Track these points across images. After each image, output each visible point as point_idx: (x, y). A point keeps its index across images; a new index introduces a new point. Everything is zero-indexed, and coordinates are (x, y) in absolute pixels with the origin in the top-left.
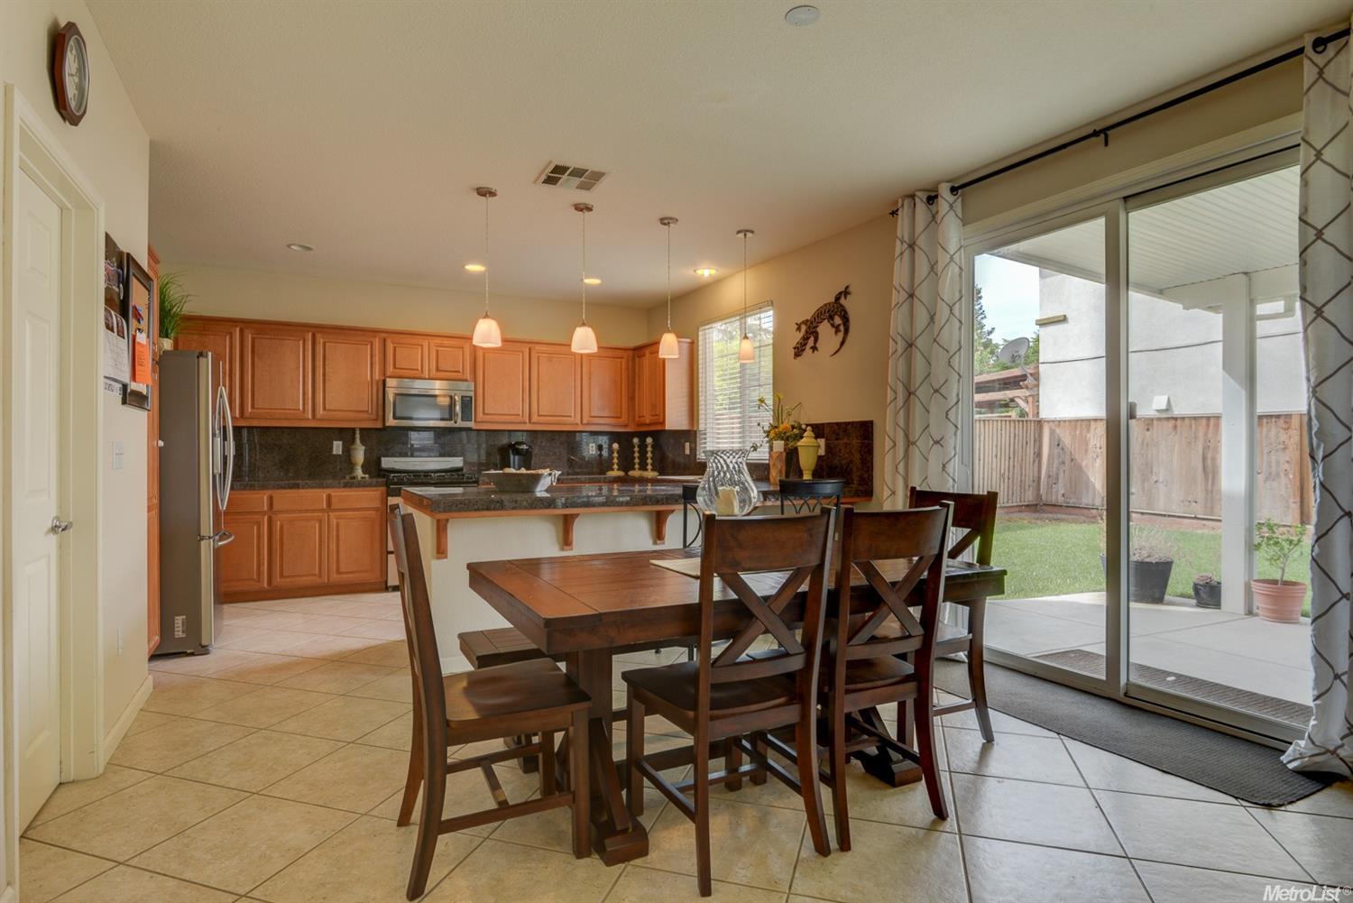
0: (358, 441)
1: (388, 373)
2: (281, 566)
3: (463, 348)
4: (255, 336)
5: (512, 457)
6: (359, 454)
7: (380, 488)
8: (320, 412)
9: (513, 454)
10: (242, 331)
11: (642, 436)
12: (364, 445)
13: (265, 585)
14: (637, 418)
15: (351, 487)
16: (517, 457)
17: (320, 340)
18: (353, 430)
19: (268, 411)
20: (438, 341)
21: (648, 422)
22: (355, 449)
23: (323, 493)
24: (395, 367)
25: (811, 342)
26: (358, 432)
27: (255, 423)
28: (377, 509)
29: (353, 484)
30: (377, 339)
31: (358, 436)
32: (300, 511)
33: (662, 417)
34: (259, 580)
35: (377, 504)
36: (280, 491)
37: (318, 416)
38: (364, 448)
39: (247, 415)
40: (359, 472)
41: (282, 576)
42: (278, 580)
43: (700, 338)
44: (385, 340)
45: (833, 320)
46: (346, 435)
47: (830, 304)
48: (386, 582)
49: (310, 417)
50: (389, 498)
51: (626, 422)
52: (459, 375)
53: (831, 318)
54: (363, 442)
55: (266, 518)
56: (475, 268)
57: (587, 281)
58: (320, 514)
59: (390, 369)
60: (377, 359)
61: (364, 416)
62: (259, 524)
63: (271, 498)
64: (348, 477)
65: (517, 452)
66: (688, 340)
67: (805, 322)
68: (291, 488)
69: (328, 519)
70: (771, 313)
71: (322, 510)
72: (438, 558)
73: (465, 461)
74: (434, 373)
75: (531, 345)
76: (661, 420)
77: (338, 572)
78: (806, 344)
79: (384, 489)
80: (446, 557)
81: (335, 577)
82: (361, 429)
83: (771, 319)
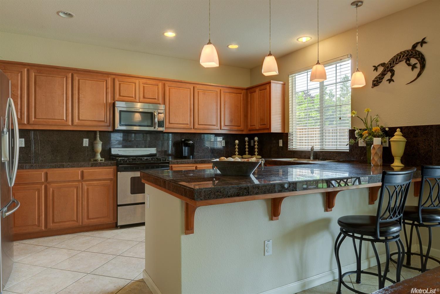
0: (98, 139)
1: (116, 99)
2: (53, 216)
3: (158, 85)
4: (36, 74)
5: (184, 148)
6: (99, 147)
7: (113, 167)
8: (76, 121)
9: (184, 146)
10: (28, 71)
11: (251, 137)
12: (102, 141)
13: (43, 228)
14: (249, 127)
15: (96, 166)
16: (186, 148)
17: (76, 78)
18: (95, 132)
19: (45, 120)
20: (144, 81)
21: (257, 128)
22: (97, 143)
23: (79, 171)
24: (120, 95)
25: (388, 76)
26: (98, 133)
27: (36, 127)
28: (111, 180)
29: (96, 164)
30: (110, 78)
31: (98, 136)
32: (65, 182)
33: (268, 126)
34: (39, 226)
35: (111, 176)
36: (52, 169)
37: (75, 123)
38: (102, 143)
39: (31, 122)
40: (99, 157)
41: (53, 222)
42: (51, 225)
43: (290, 81)
44: (114, 79)
45: (409, 61)
46: (91, 135)
47: (408, 51)
48: (117, 223)
49: (70, 123)
50: (119, 173)
51: (243, 129)
52: (156, 101)
53: (408, 60)
54: (101, 139)
55: (43, 187)
56: (170, 34)
57: (230, 47)
58: (77, 183)
59: (117, 97)
60: (109, 90)
61: (103, 124)
62: (39, 191)
63: (46, 174)
64: (92, 160)
65: (187, 145)
66: (282, 83)
67: (383, 65)
68: (59, 167)
69: (82, 186)
70: (350, 61)
71: (78, 181)
72: (186, 234)
73: (157, 151)
74: (142, 99)
75: (194, 85)
76: (268, 127)
77: (88, 218)
78: (383, 79)
79: (115, 167)
80: (193, 233)
81: (86, 222)
82: (100, 132)
83: (350, 65)
